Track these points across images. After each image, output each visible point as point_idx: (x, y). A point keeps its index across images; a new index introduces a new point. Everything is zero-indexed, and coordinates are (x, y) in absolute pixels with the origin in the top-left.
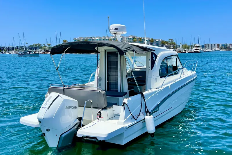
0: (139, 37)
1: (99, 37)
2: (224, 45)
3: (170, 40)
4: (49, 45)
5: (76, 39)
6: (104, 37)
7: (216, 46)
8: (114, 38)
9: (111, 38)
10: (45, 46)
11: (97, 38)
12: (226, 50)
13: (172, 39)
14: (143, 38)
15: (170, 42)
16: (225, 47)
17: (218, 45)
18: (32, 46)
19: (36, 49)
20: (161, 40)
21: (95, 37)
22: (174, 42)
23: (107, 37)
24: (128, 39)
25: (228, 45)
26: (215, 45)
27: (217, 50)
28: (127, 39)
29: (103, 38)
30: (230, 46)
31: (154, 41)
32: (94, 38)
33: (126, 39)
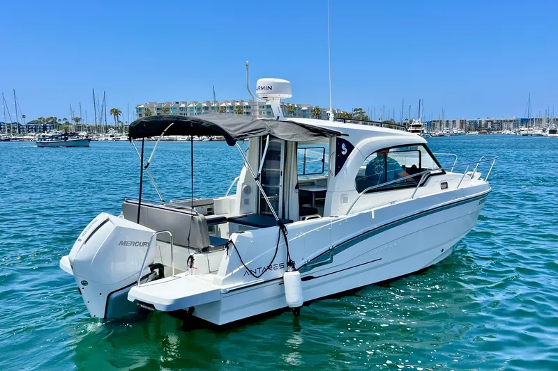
0: (288, 104)
1: (196, 103)
2: (476, 122)
3: (356, 110)
4: (77, 120)
5: (142, 106)
6: (208, 102)
7: (458, 123)
8: (230, 104)
9: (224, 105)
10: (67, 123)
11: (191, 105)
12: (480, 133)
13: (360, 109)
14: (296, 106)
15: (357, 115)
16: (477, 126)
17: (462, 122)
18: (37, 122)
19: (45, 129)
20: (338, 110)
21: (186, 103)
22: (365, 114)
23: (216, 102)
24: (263, 107)
25: (483, 123)
26: (454, 121)
27: (459, 132)
28: (260, 107)
29: (205, 105)
30: (486, 125)
31: (322, 113)
32: (183, 105)
33: (258, 108)
